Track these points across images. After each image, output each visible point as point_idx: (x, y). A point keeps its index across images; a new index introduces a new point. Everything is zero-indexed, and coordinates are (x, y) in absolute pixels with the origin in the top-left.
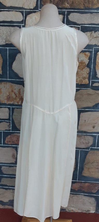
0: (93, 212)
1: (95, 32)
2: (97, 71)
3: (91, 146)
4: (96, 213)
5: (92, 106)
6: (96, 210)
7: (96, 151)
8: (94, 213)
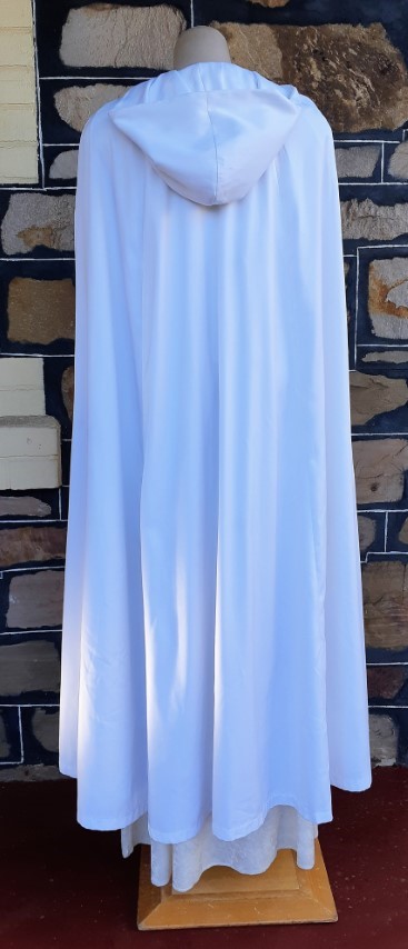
0: (388, 762)
1: (360, 201)
2: (372, 316)
3: (371, 548)
4: (400, 767)
5: (363, 423)
6: (400, 756)
7: (386, 563)
8: (394, 765)
